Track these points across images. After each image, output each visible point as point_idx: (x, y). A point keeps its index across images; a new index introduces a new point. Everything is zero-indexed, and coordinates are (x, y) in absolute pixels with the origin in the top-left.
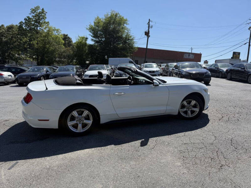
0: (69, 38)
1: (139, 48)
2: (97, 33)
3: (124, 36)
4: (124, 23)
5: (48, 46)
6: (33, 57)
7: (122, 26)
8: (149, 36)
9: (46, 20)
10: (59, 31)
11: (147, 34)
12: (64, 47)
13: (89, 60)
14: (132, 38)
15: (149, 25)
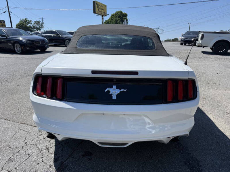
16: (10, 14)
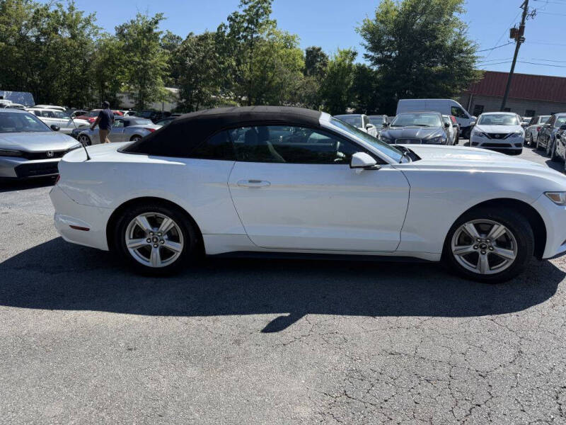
0: (323, 55)
1: (488, 74)
2: (380, 41)
3: (449, 43)
4: (453, 9)
5: (270, 74)
6: (240, 99)
7: (447, 17)
8: (523, 41)
9: (271, 18)
10: (296, 39)
11: (517, 34)
12: (302, 75)
13: (356, 104)
14: (469, 47)
15: (526, 9)
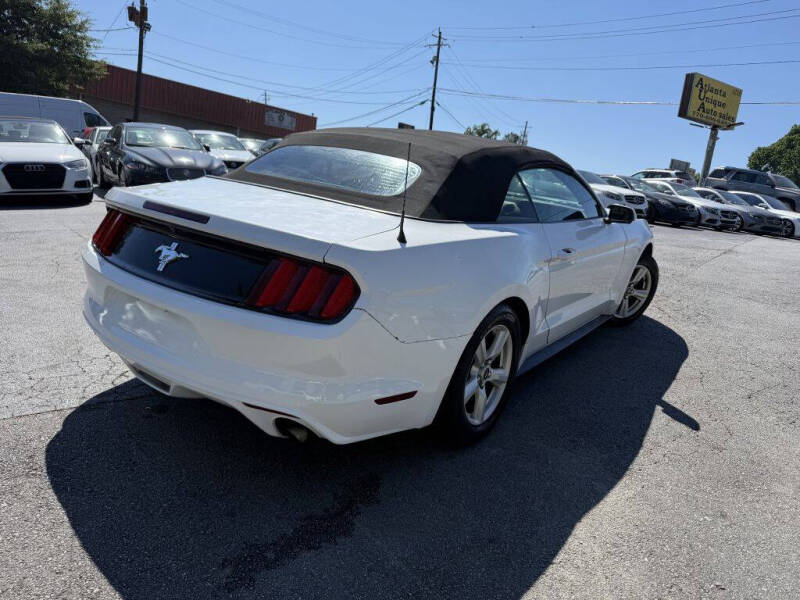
8: (148, 27)
11: (138, 16)
16: (433, 109)
